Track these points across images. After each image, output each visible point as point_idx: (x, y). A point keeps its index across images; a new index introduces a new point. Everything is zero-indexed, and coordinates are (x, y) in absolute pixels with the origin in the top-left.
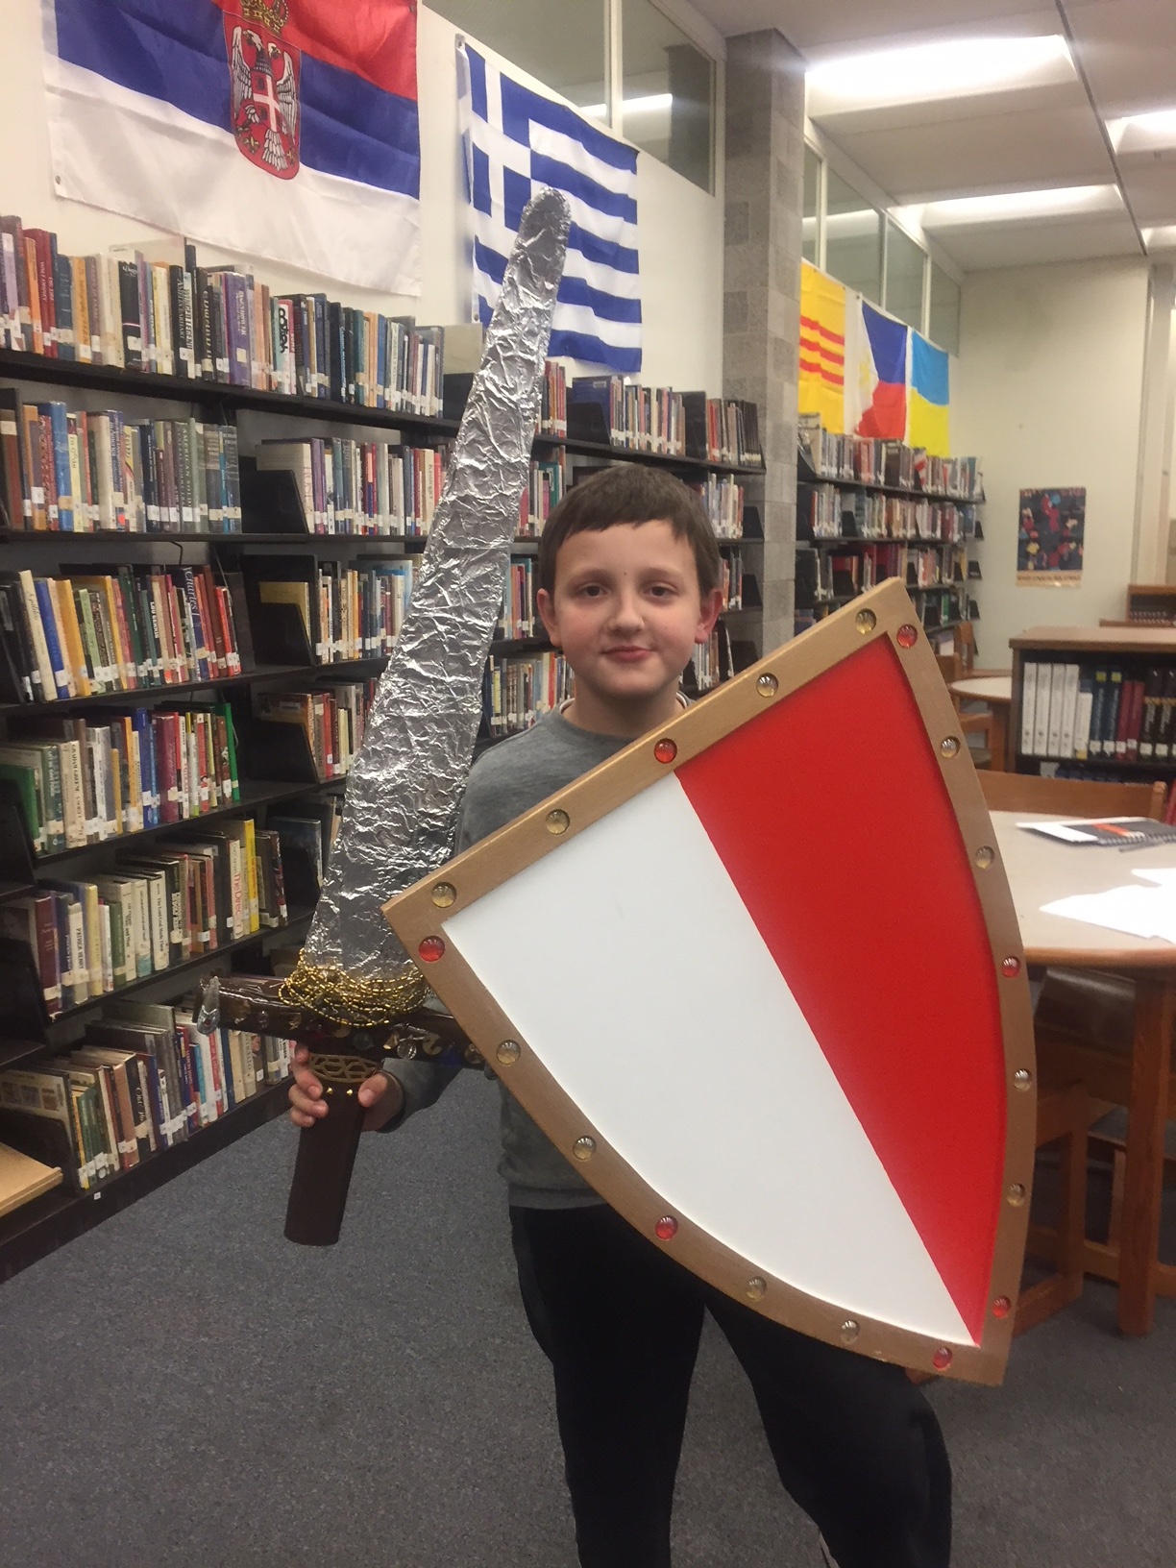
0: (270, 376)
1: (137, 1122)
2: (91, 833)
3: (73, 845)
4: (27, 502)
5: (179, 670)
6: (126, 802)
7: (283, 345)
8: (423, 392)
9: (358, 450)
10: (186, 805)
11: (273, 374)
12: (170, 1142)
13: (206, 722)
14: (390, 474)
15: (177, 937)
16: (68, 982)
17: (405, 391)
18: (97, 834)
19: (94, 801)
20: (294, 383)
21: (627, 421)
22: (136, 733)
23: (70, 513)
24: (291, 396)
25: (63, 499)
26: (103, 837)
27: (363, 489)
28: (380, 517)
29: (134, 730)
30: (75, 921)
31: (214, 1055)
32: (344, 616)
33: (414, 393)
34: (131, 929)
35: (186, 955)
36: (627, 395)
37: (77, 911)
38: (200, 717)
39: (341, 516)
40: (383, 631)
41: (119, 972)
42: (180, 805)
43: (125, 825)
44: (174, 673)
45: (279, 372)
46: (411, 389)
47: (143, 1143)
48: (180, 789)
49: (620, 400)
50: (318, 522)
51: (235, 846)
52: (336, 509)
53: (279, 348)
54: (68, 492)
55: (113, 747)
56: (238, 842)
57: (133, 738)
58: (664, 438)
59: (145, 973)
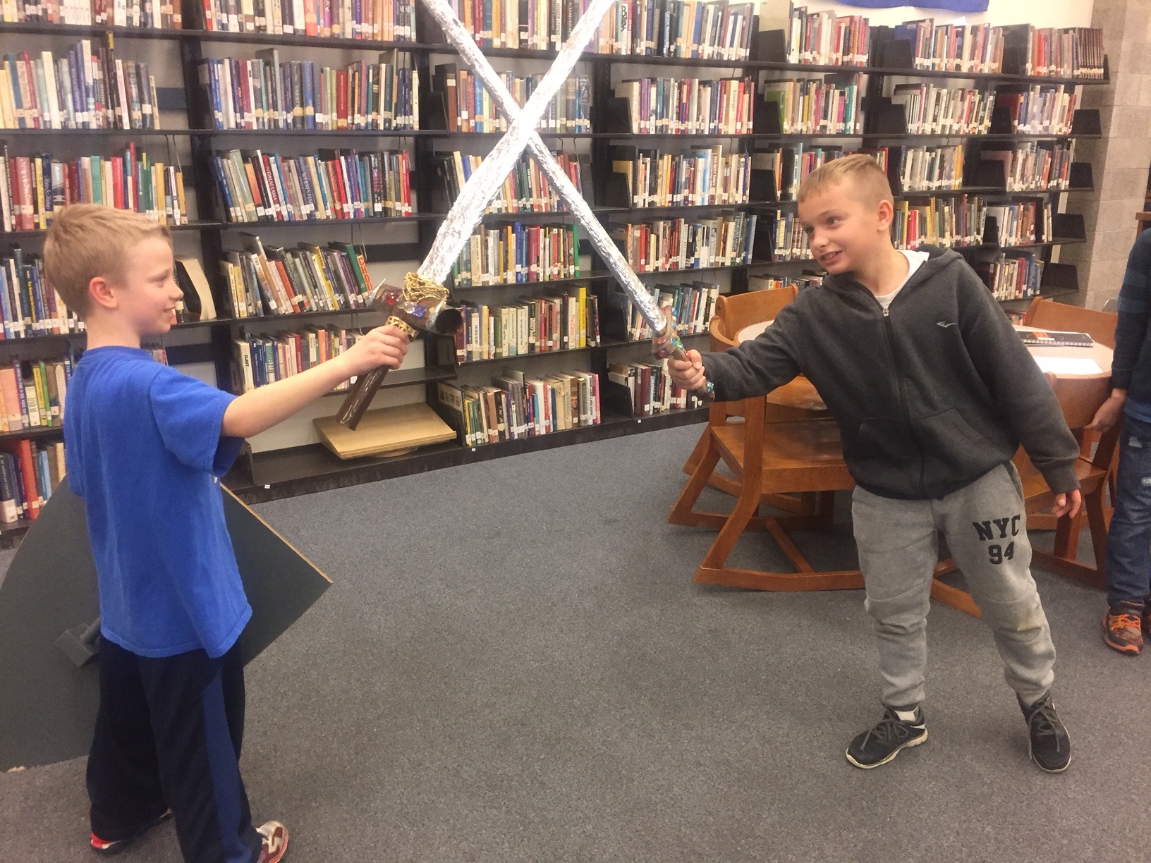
0: (612, 46)
1: (499, 422)
2: (484, 280)
3: (474, 285)
4: (459, 118)
5: (543, 205)
6: (506, 269)
7: (623, 27)
8: (732, 45)
9: (676, 84)
10: (541, 275)
11: (615, 44)
12: (516, 437)
13: (559, 234)
14: (699, 97)
15: (532, 340)
16: (469, 350)
17: (716, 46)
18: (488, 282)
19: (487, 265)
20: (629, 47)
21: (934, 52)
22: (514, 235)
23: (482, 124)
24: (627, 55)
25: (477, 117)
26: (491, 284)
27: (679, 107)
28: (690, 123)
29: (513, 233)
30: (475, 321)
31: (546, 402)
32: (659, 181)
33: (723, 46)
34: (507, 331)
35: (537, 350)
36: (936, 32)
37: (475, 316)
38: (555, 231)
39: (659, 123)
40: (687, 191)
41: (498, 350)
42: (538, 274)
43: (505, 280)
44: (540, 206)
45: (619, 43)
46: (721, 43)
47: (502, 434)
48: (538, 266)
49: (928, 36)
50: (642, 126)
51: (572, 301)
52: (656, 119)
53: (620, 28)
54: (482, 113)
55: (501, 240)
56: (574, 299)
57: (512, 238)
58: (976, 61)
59: (513, 354)
